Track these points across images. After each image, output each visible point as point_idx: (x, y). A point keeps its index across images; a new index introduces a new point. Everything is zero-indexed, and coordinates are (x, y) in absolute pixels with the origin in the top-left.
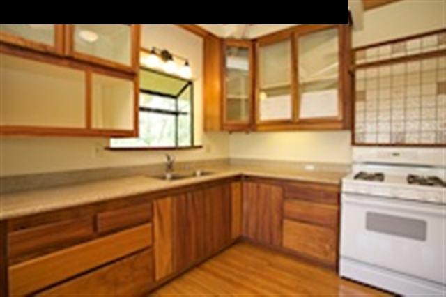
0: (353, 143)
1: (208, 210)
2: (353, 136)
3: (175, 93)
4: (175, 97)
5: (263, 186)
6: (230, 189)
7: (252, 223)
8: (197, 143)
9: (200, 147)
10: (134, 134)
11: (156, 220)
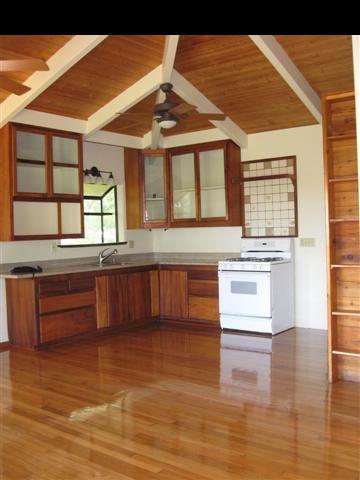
0: (244, 237)
1: (131, 289)
2: (244, 230)
3: (100, 195)
4: (100, 198)
5: (175, 272)
6: (149, 275)
7: (167, 307)
8: (121, 240)
9: (125, 243)
10: (81, 236)
11: (97, 289)
